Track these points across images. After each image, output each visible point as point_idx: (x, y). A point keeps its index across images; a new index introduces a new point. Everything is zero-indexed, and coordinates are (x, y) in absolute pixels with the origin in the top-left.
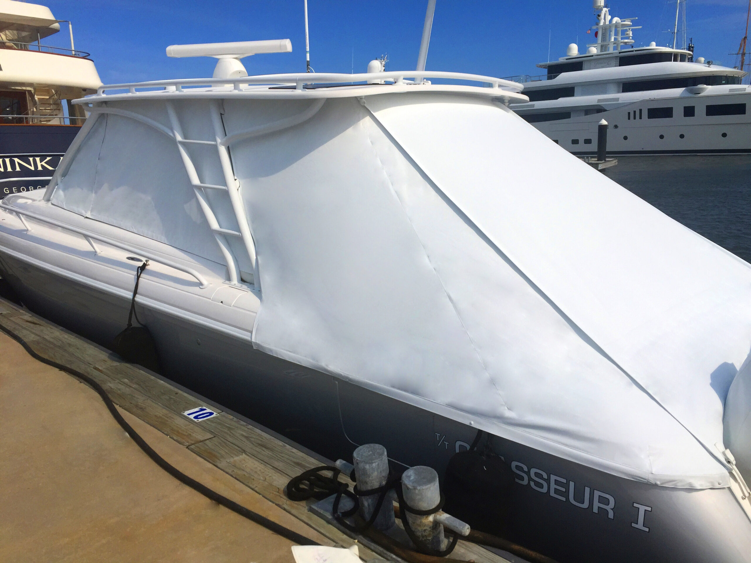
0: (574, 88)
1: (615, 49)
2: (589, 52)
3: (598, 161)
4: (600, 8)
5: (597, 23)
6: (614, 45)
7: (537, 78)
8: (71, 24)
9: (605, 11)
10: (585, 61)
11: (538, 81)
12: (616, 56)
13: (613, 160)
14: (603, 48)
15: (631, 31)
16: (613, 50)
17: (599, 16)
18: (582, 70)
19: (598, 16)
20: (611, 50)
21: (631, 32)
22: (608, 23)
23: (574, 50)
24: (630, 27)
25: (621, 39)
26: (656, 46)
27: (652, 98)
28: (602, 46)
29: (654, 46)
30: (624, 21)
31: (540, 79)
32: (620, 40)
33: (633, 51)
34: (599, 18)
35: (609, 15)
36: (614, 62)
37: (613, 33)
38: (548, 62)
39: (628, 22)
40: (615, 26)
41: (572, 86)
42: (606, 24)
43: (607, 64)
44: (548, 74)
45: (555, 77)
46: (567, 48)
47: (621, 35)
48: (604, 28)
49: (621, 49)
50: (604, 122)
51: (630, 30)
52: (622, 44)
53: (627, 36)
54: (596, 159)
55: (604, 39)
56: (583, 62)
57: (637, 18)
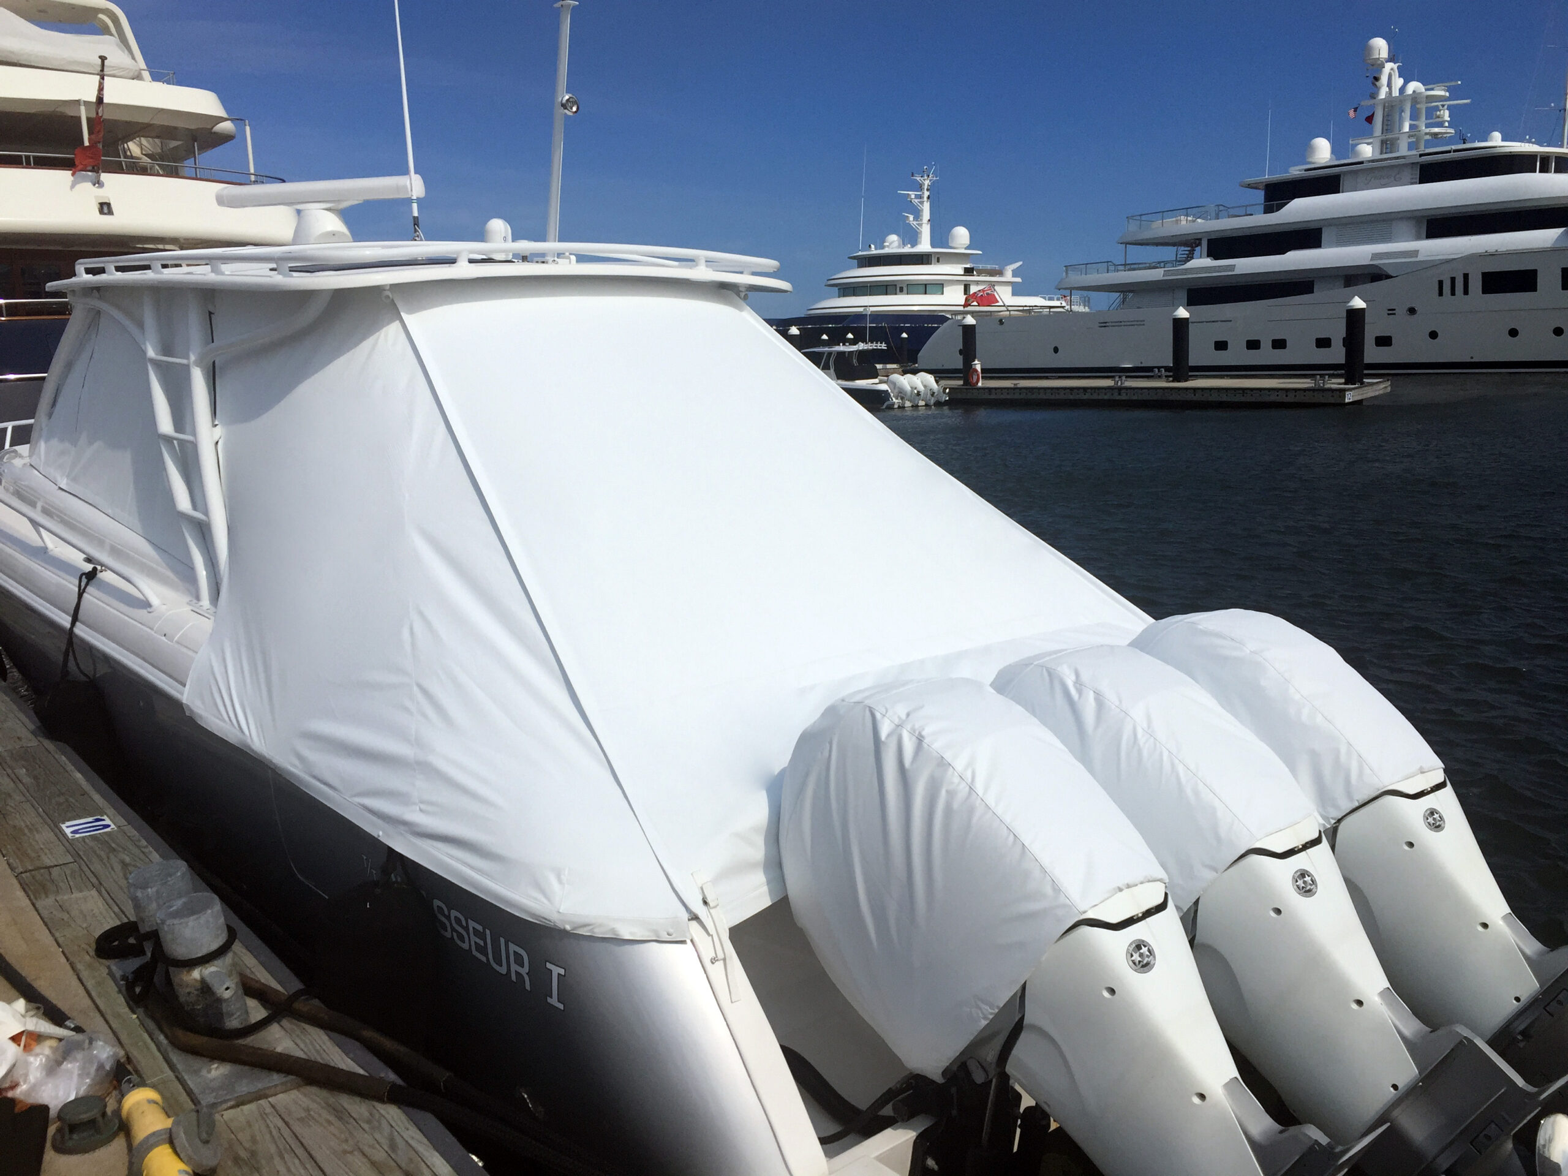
0: (1322, 231)
1: (1411, 147)
2: (1356, 153)
3: (1345, 383)
4: (1379, 62)
5: (1374, 95)
6: (1410, 140)
7: (1242, 211)
8: (249, 126)
9: (1390, 68)
10: (1345, 173)
11: (1244, 216)
12: (1413, 163)
13: (1380, 382)
14: (1387, 145)
15: (1447, 109)
16: (1409, 150)
17: (1377, 79)
18: (1338, 192)
19: (1373, 80)
20: (1403, 150)
21: (1447, 113)
22: (1398, 95)
23: (1323, 151)
24: (1446, 101)
25: (1426, 128)
26: (1503, 140)
27: (1492, 250)
28: (1383, 143)
29: (1496, 141)
30: (1432, 89)
31: (1248, 213)
32: (1424, 128)
33: (1449, 152)
34: (1377, 83)
35: (1399, 77)
36: (1407, 174)
37: (1407, 114)
38: (1267, 177)
39: (1440, 92)
40: (1412, 99)
41: (1316, 226)
42: (1394, 95)
43: (1393, 179)
44: (1265, 202)
45: (1279, 207)
46: (1306, 148)
47: (1426, 119)
48: (1387, 105)
49: (1426, 147)
50: (1358, 303)
51: (1446, 107)
52: (1428, 137)
53: (1438, 120)
54: (1343, 381)
55: (1388, 125)
56: (1342, 176)
57: (1459, 82)
